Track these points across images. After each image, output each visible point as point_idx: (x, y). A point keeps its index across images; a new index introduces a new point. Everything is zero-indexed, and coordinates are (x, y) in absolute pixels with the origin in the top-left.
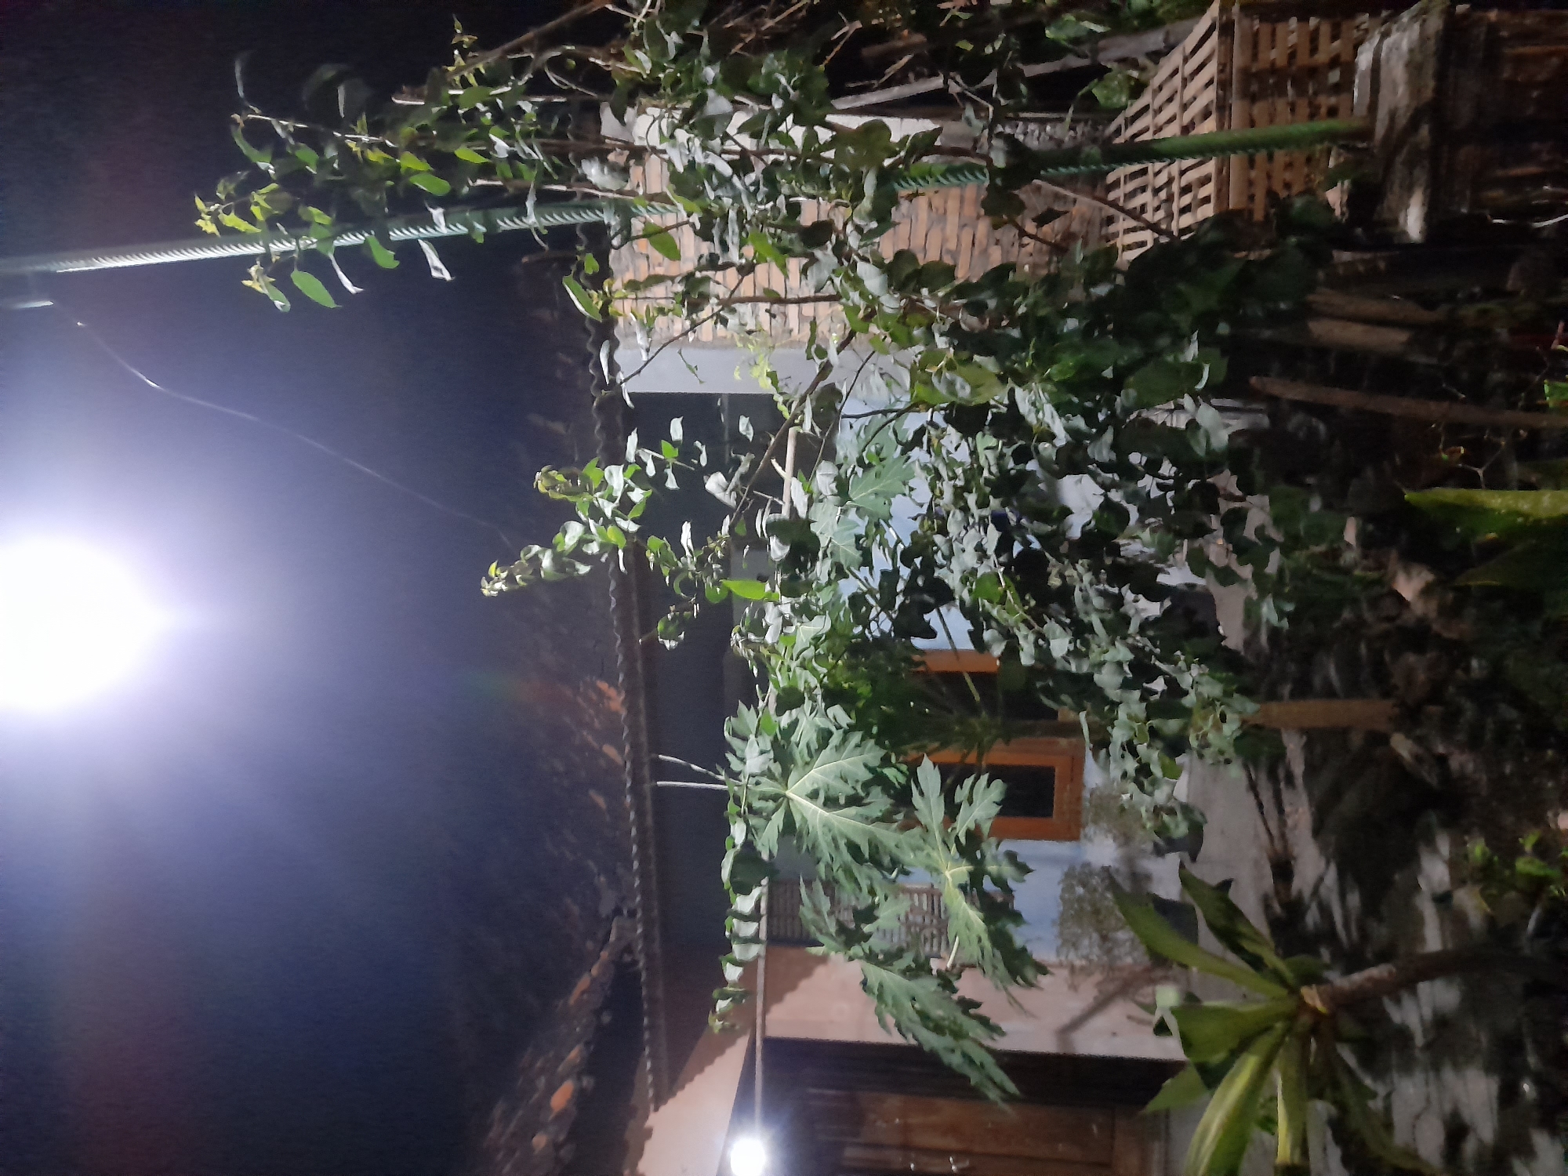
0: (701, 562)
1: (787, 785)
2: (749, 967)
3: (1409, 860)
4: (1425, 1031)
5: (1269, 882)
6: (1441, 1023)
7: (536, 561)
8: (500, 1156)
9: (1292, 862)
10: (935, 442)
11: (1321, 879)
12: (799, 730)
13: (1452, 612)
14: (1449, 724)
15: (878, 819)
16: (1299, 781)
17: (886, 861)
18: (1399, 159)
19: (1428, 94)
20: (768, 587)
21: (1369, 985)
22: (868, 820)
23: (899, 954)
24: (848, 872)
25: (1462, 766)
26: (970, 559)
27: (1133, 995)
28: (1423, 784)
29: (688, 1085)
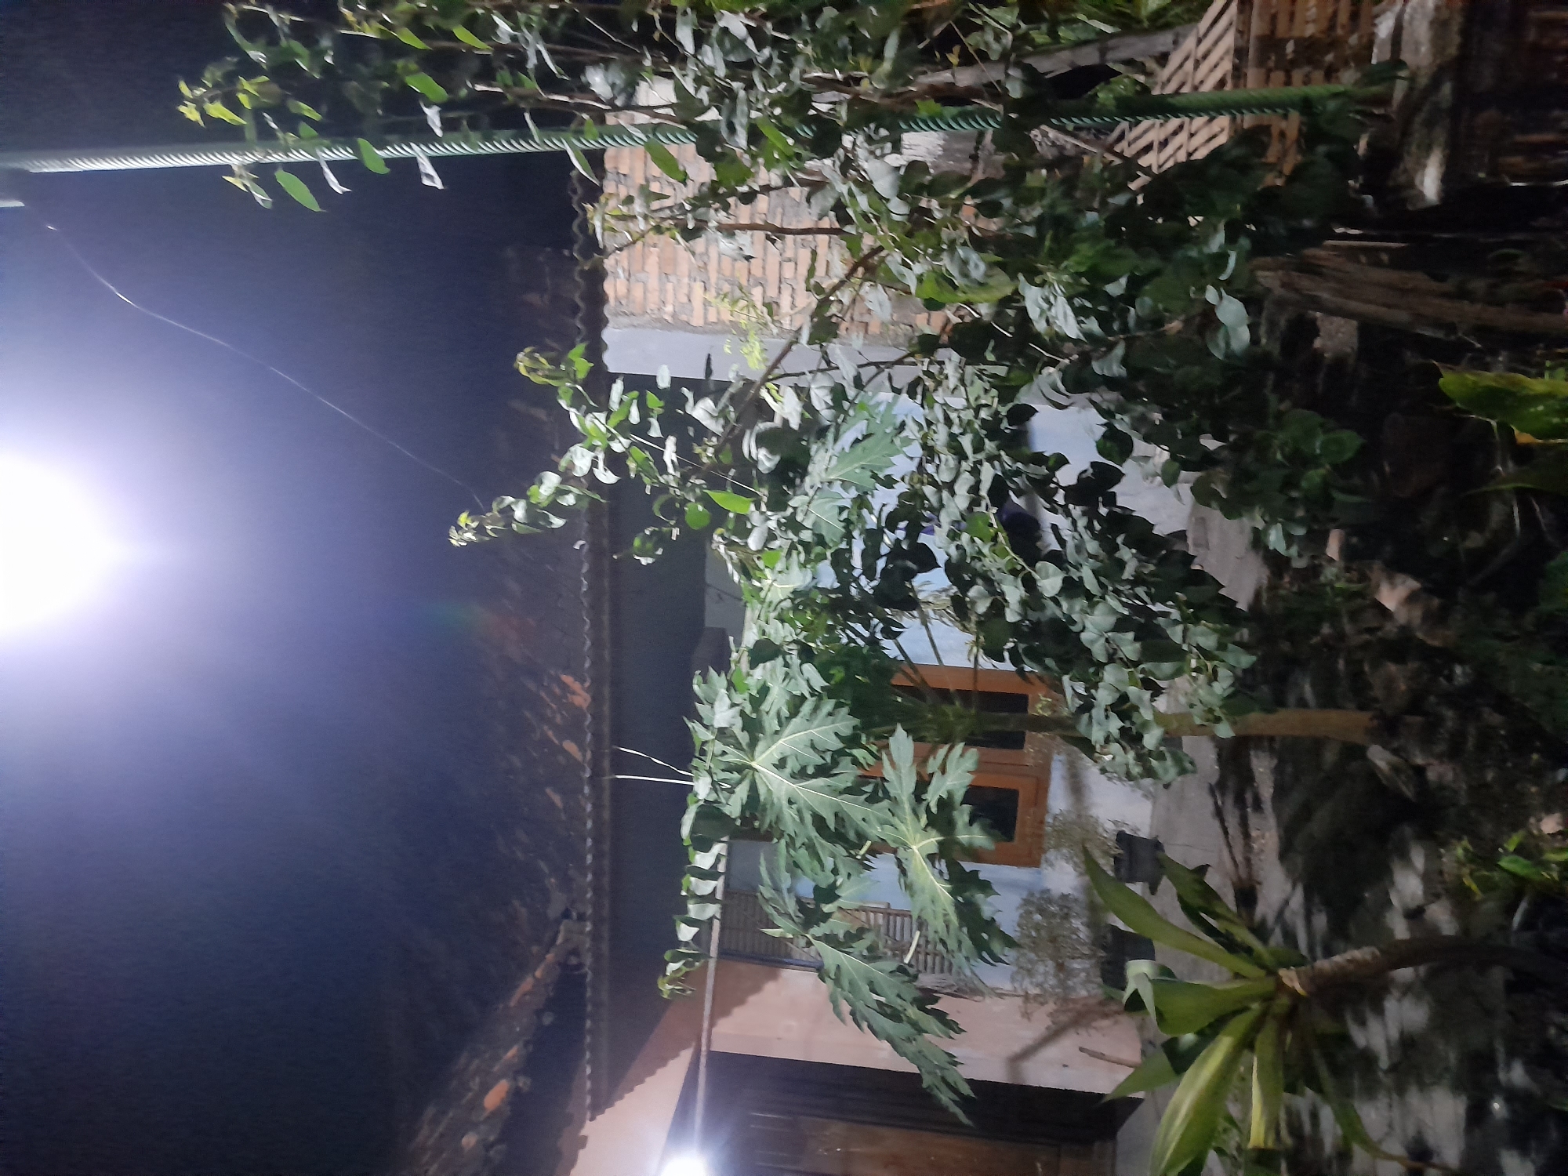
0: (684, 479)
1: (753, 756)
2: (705, 925)
3: (1382, 875)
4: (1390, 1055)
6: (1408, 1044)
7: (508, 511)
8: (426, 1158)
9: (1258, 887)
11: (1287, 902)
12: (770, 699)
13: (1436, 619)
14: (1427, 738)
15: (848, 791)
16: (1267, 805)
17: (852, 836)
18: (1419, 119)
19: (1453, 51)
21: (1351, 967)
22: (835, 791)
23: (861, 933)
25: (1440, 777)
27: (1088, 1026)
28: (1399, 796)
29: (627, 1096)
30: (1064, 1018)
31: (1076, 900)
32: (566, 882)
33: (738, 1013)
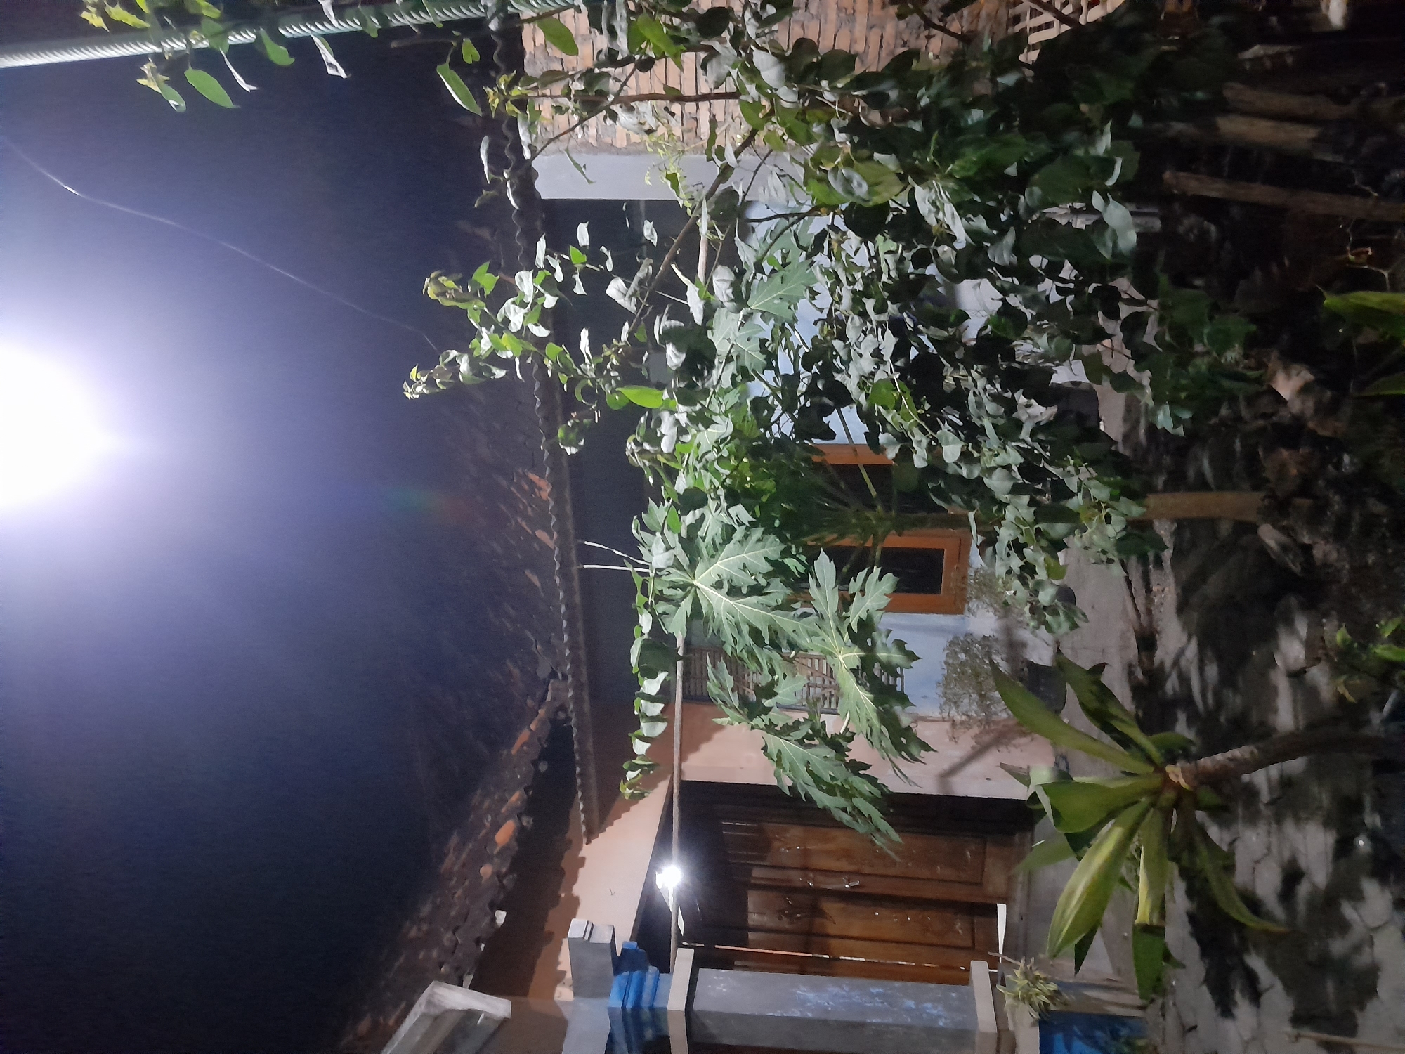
0: (600, 369)
1: (694, 575)
2: (655, 742)
3: (1268, 636)
4: (1270, 791)
5: (1133, 652)
6: (1286, 783)
7: (454, 364)
8: (453, 883)
9: (1157, 636)
10: (835, 245)
12: (705, 525)
13: (1327, 410)
14: (1315, 517)
15: (777, 608)
16: (1167, 563)
17: (785, 643)
20: (666, 395)
21: (1232, 765)
22: (768, 607)
23: (795, 727)
24: (751, 653)
25: (1325, 555)
26: (867, 364)
27: (1006, 745)
28: (1287, 570)
29: (616, 822)
30: (987, 738)
31: (996, 640)
32: (550, 648)
33: (706, 749)
